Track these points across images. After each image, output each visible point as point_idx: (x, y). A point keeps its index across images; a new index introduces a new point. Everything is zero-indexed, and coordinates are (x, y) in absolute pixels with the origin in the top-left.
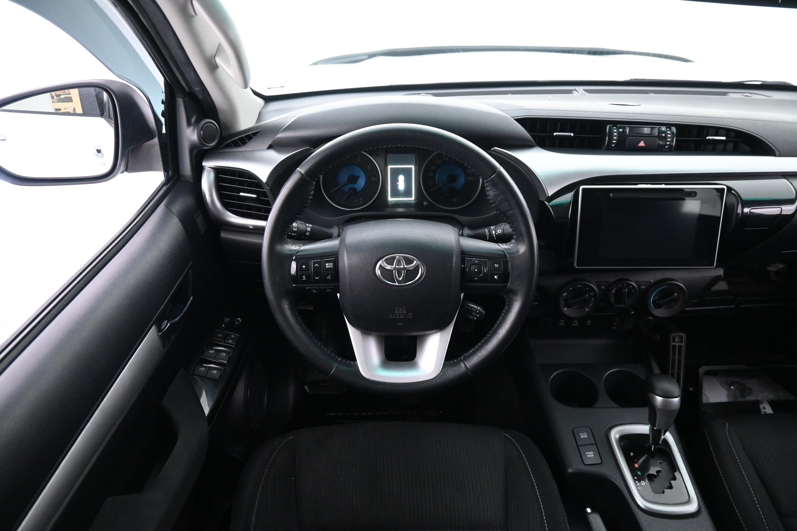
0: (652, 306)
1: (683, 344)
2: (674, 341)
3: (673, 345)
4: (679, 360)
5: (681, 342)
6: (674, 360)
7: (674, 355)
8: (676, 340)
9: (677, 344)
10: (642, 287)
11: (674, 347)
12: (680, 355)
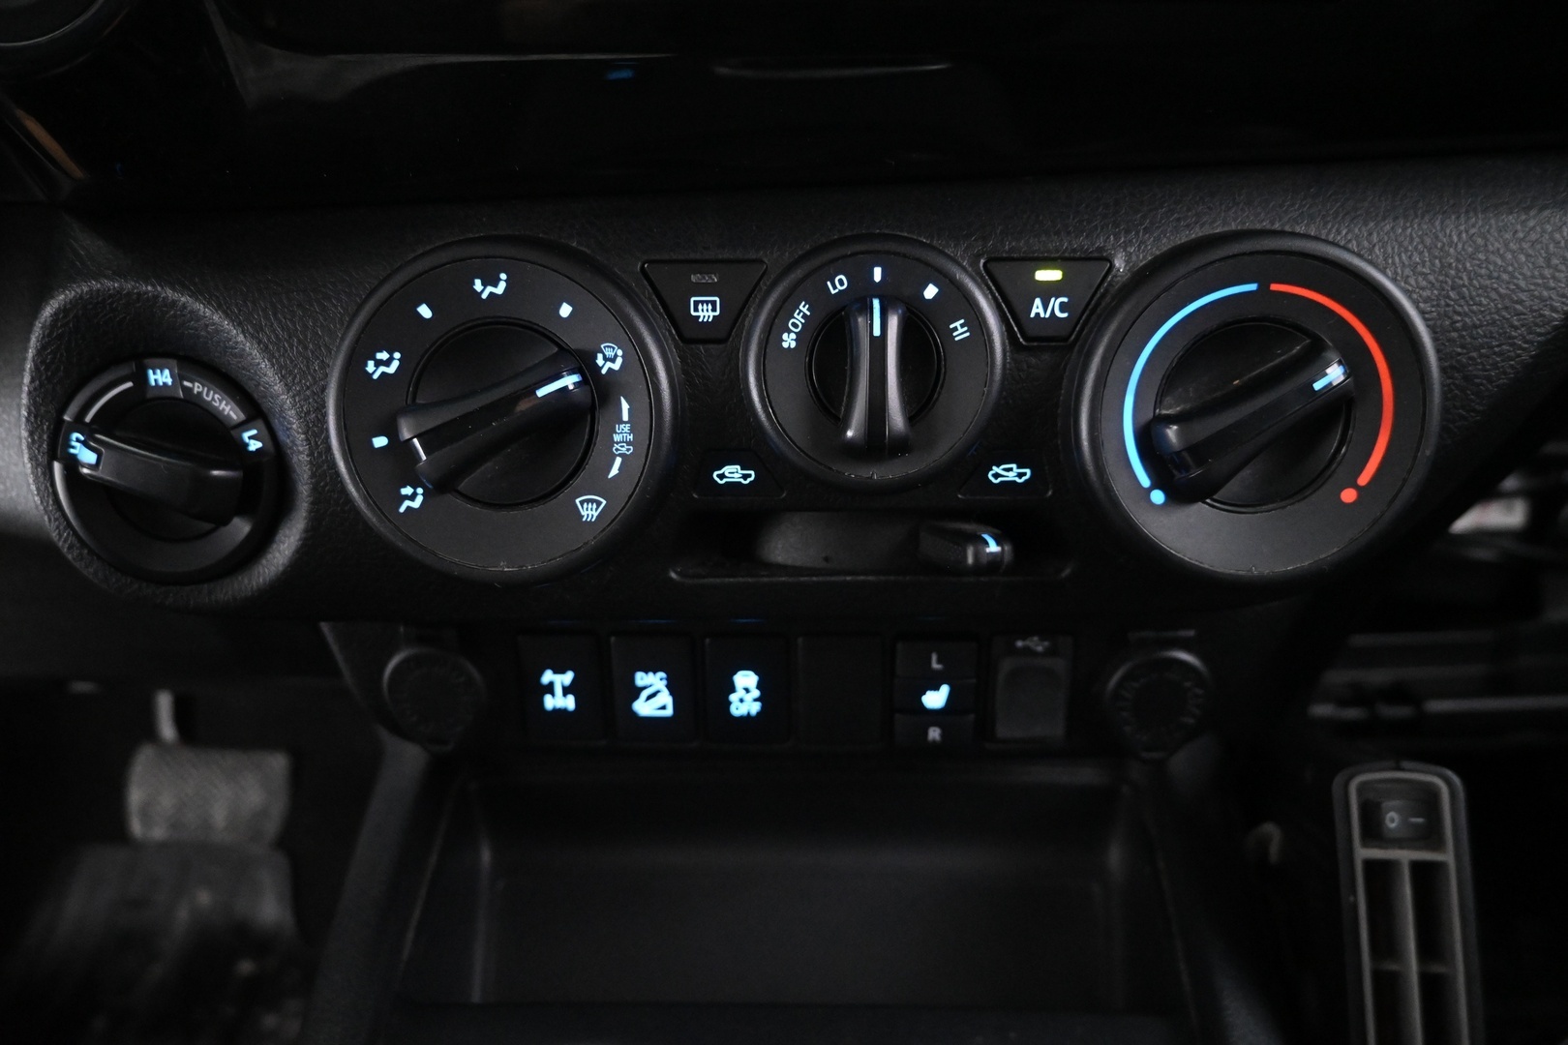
0: (1145, 481)
1: (1447, 857)
2: (1373, 831)
3: (1369, 864)
4: (1434, 989)
5: (1430, 835)
6: (1388, 986)
7: (1386, 943)
8: (1392, 820)
9: (1405, 856)
10: (1037, 307)
11: (1380, 874)
12: (1431, 945)
